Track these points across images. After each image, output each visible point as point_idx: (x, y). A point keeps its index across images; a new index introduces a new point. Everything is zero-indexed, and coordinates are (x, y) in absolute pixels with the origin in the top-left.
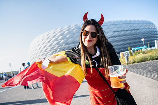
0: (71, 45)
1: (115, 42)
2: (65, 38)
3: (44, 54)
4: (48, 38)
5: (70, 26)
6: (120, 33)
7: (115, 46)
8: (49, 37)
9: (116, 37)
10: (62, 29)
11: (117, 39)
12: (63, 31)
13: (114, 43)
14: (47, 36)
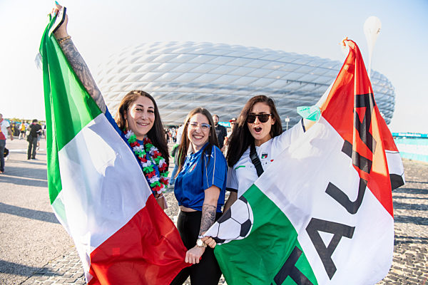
0: (183, 89)
1: (286, 105)
2: (155, 70)
3: (118, 95)
4: (133, 61)
5: (173, 43)
6: (304, 86)
7: (282, 114)
8: (137, 58)
9: (292, 94)
10: (155, 47)
11: (292, 99)
12: (154, 52)
13: (284, 107)
14: (133, 54)
